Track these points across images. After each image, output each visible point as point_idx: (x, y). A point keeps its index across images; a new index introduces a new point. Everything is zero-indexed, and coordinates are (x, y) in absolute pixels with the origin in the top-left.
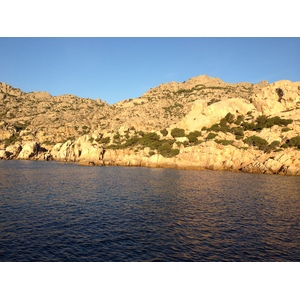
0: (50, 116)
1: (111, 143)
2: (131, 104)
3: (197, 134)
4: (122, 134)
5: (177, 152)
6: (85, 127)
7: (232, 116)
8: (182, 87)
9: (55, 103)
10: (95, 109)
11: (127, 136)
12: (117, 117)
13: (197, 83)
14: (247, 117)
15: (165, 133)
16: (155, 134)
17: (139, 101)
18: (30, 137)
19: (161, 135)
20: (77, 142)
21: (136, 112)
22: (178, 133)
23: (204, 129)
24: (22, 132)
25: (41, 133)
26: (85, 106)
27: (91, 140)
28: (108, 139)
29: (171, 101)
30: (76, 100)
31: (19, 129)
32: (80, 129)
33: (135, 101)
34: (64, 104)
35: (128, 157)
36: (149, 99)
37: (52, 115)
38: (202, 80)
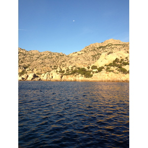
0: (39, 61)
1: (65, 73)
2: (76, 54)
3: (102, 68)
4: (70, 69)
5: (92, 76)
6: (55, 66)
7: (118, 59)
8: (101, 45)
9: (41, 55)
10: (60, 57)
11: (72, 70)
12: (70, 61)
13: (108, 43)
14: (125, 60)
15: (89, 68)
16: (84, 68)
17: (80, 53)
18: (30, 71)
19: (87, 69)
20: (51, 73)
21: (79, 58)
22: (94, 67)
23: (105, 65)
24: (27, 69)
25: (35, 70)
26: (55, 56)
27: (57, 71)
28: (64, 71)
29: (96, 52)
30: (51, 53)
31: (25, 68)
32: (53, 67)
33: (78, 53)
34: (45, 56)
35: (71, 78)
36: (85, 52)
37: (40, 61)
38: (111, 41)
